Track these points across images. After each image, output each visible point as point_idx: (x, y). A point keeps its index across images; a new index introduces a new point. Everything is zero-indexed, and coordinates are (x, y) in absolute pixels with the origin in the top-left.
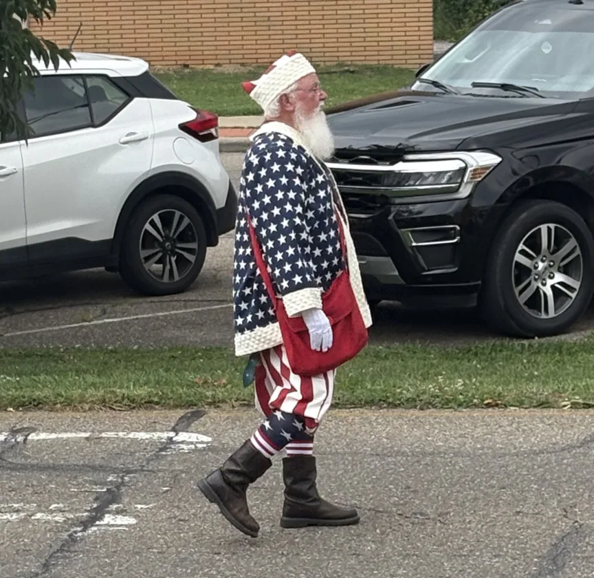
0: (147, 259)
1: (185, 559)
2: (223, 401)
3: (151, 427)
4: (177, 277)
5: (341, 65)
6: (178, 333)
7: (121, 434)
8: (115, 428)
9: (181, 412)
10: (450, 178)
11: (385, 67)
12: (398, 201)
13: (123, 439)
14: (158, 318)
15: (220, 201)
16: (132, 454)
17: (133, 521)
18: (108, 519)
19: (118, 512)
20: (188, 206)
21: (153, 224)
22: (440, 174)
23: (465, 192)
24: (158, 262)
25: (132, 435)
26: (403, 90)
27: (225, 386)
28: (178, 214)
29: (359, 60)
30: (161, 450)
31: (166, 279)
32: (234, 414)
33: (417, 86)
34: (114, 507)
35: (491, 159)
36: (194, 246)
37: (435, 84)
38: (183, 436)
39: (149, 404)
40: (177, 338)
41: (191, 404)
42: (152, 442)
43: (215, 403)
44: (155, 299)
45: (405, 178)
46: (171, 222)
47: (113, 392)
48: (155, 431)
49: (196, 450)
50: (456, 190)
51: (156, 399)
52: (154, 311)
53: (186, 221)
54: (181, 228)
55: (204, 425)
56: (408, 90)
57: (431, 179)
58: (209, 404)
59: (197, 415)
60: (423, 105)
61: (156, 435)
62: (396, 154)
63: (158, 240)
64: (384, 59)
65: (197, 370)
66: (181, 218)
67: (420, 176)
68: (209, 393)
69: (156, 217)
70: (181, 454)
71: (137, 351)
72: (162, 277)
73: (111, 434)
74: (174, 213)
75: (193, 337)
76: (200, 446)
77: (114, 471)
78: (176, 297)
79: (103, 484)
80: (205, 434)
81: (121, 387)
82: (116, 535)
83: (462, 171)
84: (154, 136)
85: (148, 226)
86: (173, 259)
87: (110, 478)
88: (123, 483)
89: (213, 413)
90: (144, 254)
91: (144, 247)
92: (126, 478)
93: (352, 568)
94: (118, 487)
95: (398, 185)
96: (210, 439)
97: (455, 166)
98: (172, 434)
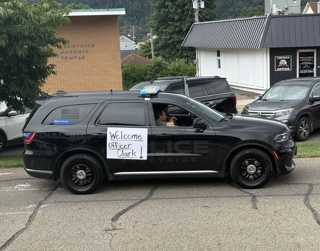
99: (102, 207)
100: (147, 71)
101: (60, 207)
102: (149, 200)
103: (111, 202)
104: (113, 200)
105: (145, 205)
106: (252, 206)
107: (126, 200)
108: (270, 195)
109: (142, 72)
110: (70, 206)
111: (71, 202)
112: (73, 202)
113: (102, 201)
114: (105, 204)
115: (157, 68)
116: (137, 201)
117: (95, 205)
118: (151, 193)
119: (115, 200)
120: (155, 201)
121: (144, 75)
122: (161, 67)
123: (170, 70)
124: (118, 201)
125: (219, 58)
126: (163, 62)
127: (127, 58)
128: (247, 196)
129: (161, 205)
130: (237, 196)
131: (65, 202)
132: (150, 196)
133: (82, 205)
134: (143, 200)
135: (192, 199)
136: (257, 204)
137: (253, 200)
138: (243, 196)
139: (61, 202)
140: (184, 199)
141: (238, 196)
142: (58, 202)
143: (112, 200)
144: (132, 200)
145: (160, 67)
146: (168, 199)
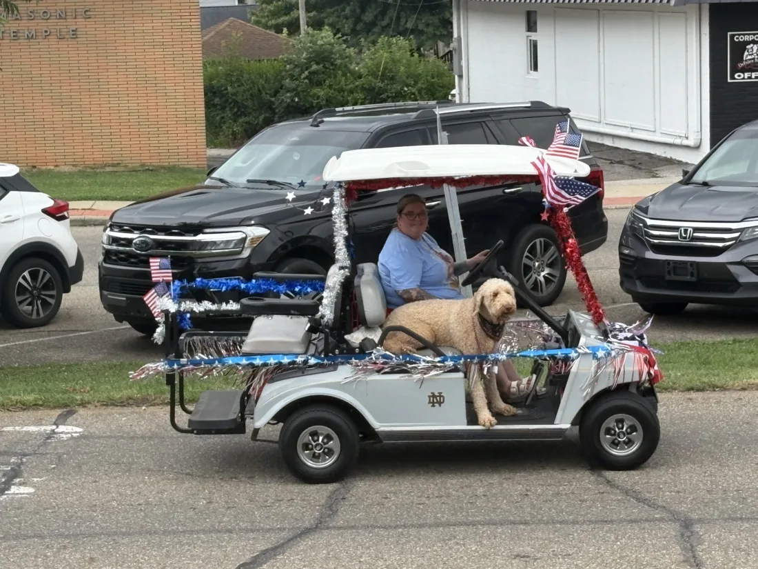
0: (21, 302)
1: (72, 516)
2: (89, 403)
3: (39, 422)
4: (42, 315)
5: (143, 165)
6: (46, 354)
7: (17, 428)
8: (12, 424)
9: (59, 412)
10: (236, 244)
12: (200, 260)
13: (19, 432)
14: (29, 344)
15: (71, 261)
16: (26, 442)
17: (32, 490)
18: (14, 489)
19: (21, 484)
20: (49, 265)
21: (24, 278)
23: (246, 254)
24: (29, 304)
25: (25, 429)
26: (199, 185)
27: (89, 392)
28: (42, 271)
30: (48, 438)
31: (34, 316)
32: (96, 411)
33: (208, 182)
34: (17, 480)
35: (263, 231)
36: (54, 293)
38: (62, 428)
39: (35, 406)
40: (45, 358)
41: (66, 406)
42: (40, 434)
43: (83, 404)
44: (27, 330)
45: (204, 245)
46: (38, 276)
47: (9, 399)
48: (42, 425)
49: (72, 438)
50: (240, 253)
51: (40, 403)
52: (27, 339)
53: (48, 276)
54: (45, 281)
55: (76, 420)
56: (202, 185)
57: (222, 245)
58: (79, 405)
59: (71, 413)
60: (213, 194)
61: (43, 428)
62: (198, 229)
63: (28, 289)
64: (173, 161)
65: (65, 381)
66: (44, 274)
67: (214, 243)
68: (78, 397)
69: (26, 274)
70: (61, 441)
71: (18, 368)
72: (31, 314)
73: (10, 429)
74: (39, 270)
75: (55, 356)
76: (75, 435)
77: (15, 454)
78: (42, 329)
79: (8, 464)
80: (78, 426)
81: (14, 395)
82: (20, 504)
83: (244, 240)
84: (24, 218)
85: (21, 280)
86: (39, 302)
87: (12, 460)
88: (22, 463)
89: (82, 411)
90: (18, 299)
91: (18, 294)
92: (24, 460)
93: (190, 518)
94: (19, 466)
95: (200, 249)
96: (80, 430)
97: (238, 236)
98: (54, 427)
99: (167, 556)
100: (283, 78)
101: (26, 555)
102: (325, 532)
103: (198, 538)
104: (204, 532)
105: (312, 548)
106: (682, 557)
107: (247, 531)
108: (741, 519)
109: (267, 80)
110: (59, 550)
111: (61, 535)
112: (67, 537)
113: (164, 532)
114: (177, 543)
115: (314, 67)
116: (285, 535)
117: (144, 548)
118: (330, 508)
119: (211, 532)
120: (347, 534)
121: (273, 94)
122: (332, 64)
123: (360, 77)
124: (219, 535)
125: (533, 38)
126: (337, 47)
128: (661, 520)
129: (368, 548)
130: (626, 521)
131: (41, 537)
132: (329, 516)
133: (99, 547)
134: (306, 532)
135: (471, 529)
136: (700, 548)
137: (682, 535)
138: (647, 520)
139: (25, 535)
140: (447, 530)
141: (632, 521)
142: (16, 538)
143: (198, 532)
144: (268, 531)
145: (327, 65)
146: (391, 527)
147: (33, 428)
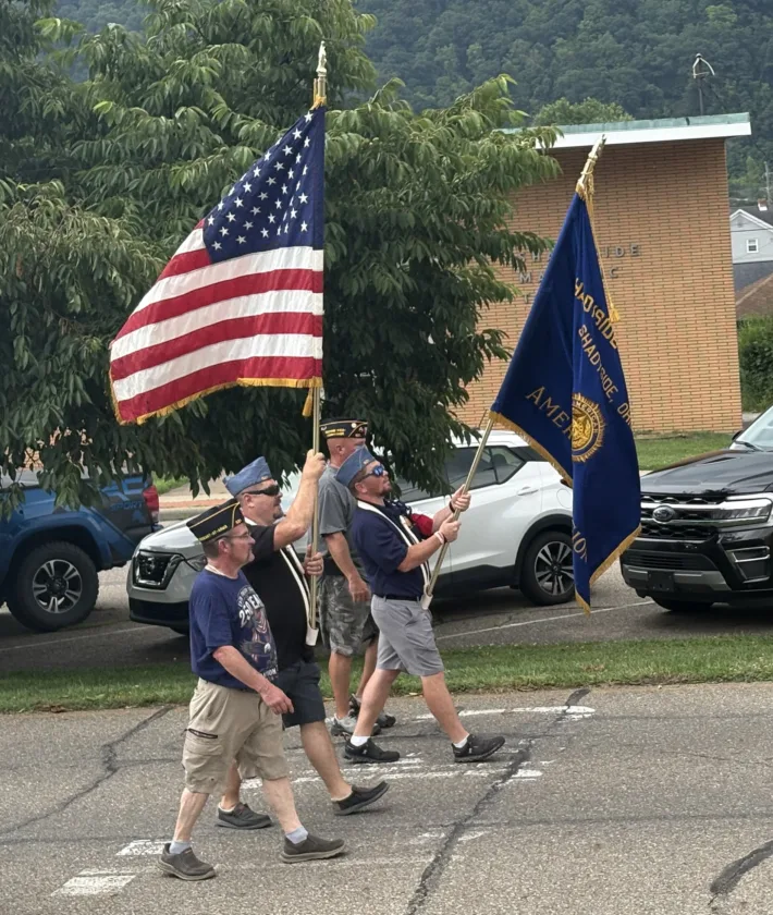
0: (541, 579)
1: (580, 800)
2: (603, 682)
3: (550, 703)
4: (563, 591)
5: (675, 432)
6: (565, 632)
7: (528, 709)
8: (523, 705)
9: (572, 691)
10: (761, 512)
11: (708, 432)
12: (723, 530)
13: (529, 713)
14: (550, 622)
16: (536, 724)
17: (539, 774)
18: (521, 773)
19: (527, 767)
21: (544, 553)
22: (754, 509)
24: (549, 581)
25: (536, 710)
26: (723, 449)
27: (603, 670)
28: (562, 545)
29: (688, 428)
30: (558, 720)
31: (555, 593)
32: (611, 690)
33: (733, 447)
34: (525, 763)
36: (572, 568)
37: (746, 444)
38: (573, 709)
39: (548, 686)
40: (565, 637)
41: (579, 685)
42: (551, 715)
43: (597, 684)
44: (547, 608)
45: (728, 513)
46: (557, 552)
47: (520, 678)
48: (553, 705)
49: (584, 718)
50: (766, 521)
51: (553, 682)
52: (547, 617)
53: (568, 550)
54: (565, 555)
55: (589, 700)
56: (727, 449)
57: (747, 514)
58: (592, 684)
59: (584, 692)
60: (739, 460)
61: (553, 709)
62: (721, 496)
63: (547, 564)
64: (707, 427)
65: (582, 659)
66: (565, 548)
67: (741, 512)
68: (592, 676)
69: (546, 548)
70: (572, 722)
71: (536, 647)
72: (552, 591)
73: (520, 710)
74: (559, 545)
75: (577, 635)
76: (586, 716)
77: (524, 737)
78: (563, 606)
79: (516, 747)
80: (590, 706)
81: (526, 675)
82: (528, 786)
83: (769, 507)
84: (542, 489)
85: (540, 555)
86: (560, 578)
87: (521, 742)
88: (531, 746)
89: (595, 691)
90: (538, 575)
91: (538, 570)
92: (533, 742)
93: (703, 802)
94: (527, 749)
95: (723, 518)
96: (593, 710)
97: (764, 503)
98: (565, 708)
99: (677, 842)
101: (530, 841)
103: (710, 824)
104: (717, 817)
107: (762, 815)
110: (564, 835)
111: (567, 820)
112: (573, 822)
113: (675, 817)
114: (688, 829)
117: (652, 834)
119: (724, 817)
124: (732, 820)
127: (755, 290)
131: (547, 822)
133: (607, 834)
139: (530, 821)
142: (521, 823)
143: (710, 817)
147: (544, 710)
